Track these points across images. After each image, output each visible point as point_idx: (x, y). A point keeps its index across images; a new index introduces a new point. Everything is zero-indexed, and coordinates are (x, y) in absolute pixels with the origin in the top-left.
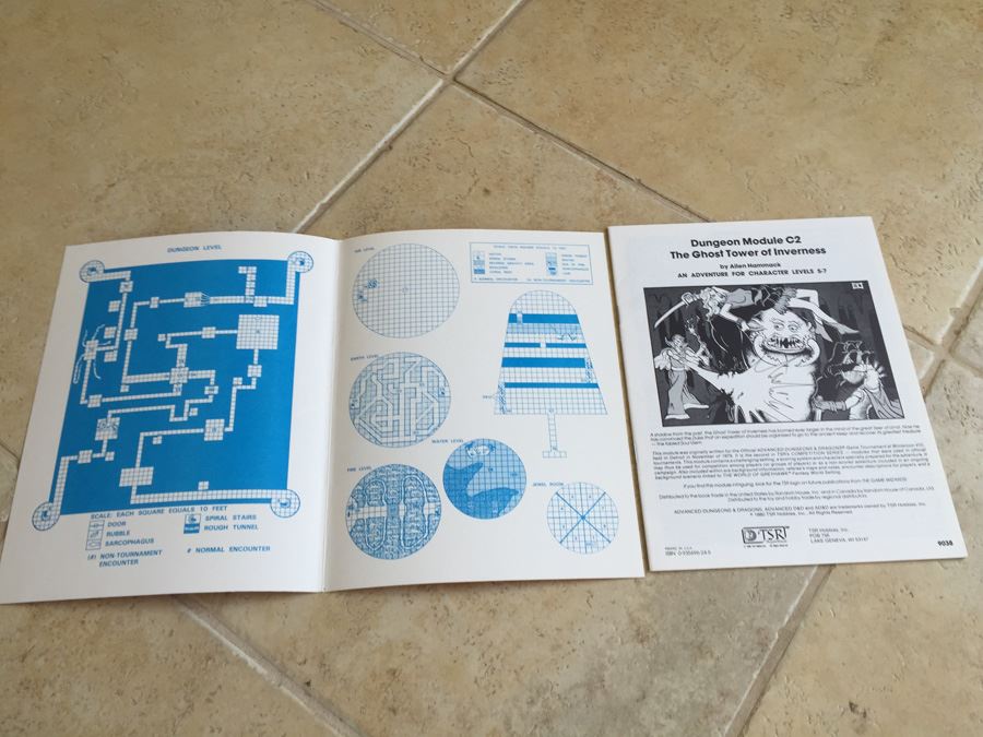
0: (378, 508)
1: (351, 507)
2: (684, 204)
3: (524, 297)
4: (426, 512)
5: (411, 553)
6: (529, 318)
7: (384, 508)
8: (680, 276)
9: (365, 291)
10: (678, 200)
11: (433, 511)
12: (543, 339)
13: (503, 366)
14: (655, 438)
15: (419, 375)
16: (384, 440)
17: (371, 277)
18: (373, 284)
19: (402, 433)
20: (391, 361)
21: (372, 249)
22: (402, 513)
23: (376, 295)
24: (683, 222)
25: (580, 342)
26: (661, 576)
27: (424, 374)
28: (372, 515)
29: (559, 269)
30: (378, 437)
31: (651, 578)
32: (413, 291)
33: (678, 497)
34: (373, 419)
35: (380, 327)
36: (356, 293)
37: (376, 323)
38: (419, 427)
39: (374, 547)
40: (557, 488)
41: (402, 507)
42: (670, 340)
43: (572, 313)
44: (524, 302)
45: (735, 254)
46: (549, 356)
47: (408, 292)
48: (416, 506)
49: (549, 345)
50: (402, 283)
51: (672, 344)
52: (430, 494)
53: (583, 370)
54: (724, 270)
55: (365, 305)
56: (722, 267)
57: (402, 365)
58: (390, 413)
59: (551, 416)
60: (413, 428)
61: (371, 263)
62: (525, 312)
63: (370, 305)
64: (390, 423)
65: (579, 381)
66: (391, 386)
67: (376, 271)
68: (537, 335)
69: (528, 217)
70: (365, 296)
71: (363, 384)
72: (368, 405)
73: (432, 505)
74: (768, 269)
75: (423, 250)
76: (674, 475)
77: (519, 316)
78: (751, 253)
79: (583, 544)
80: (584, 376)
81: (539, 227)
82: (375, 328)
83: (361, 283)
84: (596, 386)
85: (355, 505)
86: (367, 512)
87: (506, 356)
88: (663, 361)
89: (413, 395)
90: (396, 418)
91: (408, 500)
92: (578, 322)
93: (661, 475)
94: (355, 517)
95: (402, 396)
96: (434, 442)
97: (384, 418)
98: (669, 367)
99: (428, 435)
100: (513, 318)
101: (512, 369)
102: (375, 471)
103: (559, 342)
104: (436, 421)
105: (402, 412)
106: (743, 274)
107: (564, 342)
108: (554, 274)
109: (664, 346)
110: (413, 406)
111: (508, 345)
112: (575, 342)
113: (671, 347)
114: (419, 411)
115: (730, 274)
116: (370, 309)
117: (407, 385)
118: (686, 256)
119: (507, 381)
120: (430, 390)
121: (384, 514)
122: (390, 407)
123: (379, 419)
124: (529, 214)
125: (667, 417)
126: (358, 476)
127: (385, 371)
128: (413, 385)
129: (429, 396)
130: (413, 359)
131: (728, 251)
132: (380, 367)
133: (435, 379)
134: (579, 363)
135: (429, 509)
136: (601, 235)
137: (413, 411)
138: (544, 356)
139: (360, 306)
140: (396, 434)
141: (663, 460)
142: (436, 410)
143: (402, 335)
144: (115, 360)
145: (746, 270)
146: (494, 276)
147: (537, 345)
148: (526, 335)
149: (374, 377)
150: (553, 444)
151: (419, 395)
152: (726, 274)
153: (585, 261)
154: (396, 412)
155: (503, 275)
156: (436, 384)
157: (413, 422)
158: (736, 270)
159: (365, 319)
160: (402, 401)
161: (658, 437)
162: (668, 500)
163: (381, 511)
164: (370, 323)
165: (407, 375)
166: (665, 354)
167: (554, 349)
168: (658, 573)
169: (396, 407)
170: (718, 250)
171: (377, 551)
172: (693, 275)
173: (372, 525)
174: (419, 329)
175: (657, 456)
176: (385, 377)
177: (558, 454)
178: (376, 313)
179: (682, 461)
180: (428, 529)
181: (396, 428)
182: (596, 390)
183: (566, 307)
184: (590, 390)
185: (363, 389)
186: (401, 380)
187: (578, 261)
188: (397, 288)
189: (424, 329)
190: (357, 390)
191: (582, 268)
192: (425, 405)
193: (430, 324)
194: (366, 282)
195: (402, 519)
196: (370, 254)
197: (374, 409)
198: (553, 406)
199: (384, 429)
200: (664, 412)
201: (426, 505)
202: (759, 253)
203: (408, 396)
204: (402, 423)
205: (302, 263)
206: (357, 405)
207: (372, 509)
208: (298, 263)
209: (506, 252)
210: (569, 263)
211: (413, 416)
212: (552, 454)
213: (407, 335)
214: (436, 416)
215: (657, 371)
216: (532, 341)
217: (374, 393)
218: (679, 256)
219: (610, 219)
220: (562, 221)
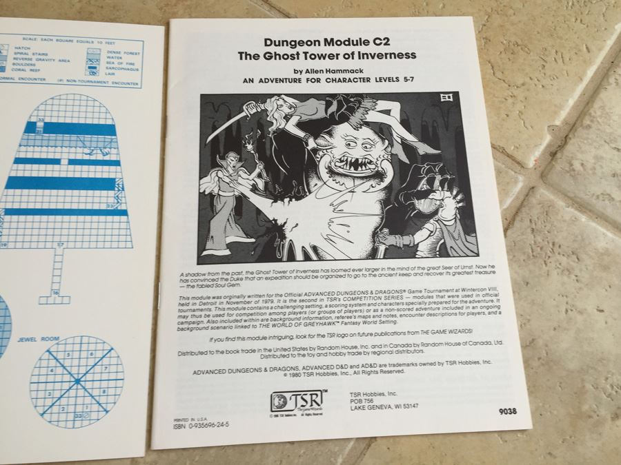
3: (50, 102)
6: (51, 128)
8: (245, 81)
12: (65, 154)
13: (8, 187)
14: (186, 280)
24: (260, 17)
25: (114, 158)
26: (164, 456)
29: (102, 68)
31: (153, 456)
33: (202, 353)
40: (48, 345)
42: (223, 158)
43: (109, 122)
44: (49, 108)
45: (313, 57)
46: (70, 175)
49: (72, 162)
51: (223, 163)
53: (111, 193)
54: (297, 76)
56: (295, 71)
59: (59, 251)
62: (47, 120)
65: (104, 207)
68: (59, 149)
74: (347, 76)
76: (201, 326)
77: (40, 124)
78: (331, 57)
79: (71, 417)
80: (111, 200)
81: (90, 17)
84: (124, 213)
87: (13, 174)
88: (209, 184)
92: (115, 135)
93: (186, 325)
98: (216, 191)
100: (31, 127)
101: (18, 191)
103: (87, 157)
106: (318, 80)
107: (93, 158)
108: (94, 74)
109: (214, 165)
111: (18, 161)
112: (107, 158)
113: (222, 166)
115: (303, 80)
118: (256, 57)
119: (9, 206)
125: (205, 253)
131: (306, 53)
134: (108, 184)
136: (162, 29)
138: (63, 175)
141: (191, 307)
145: (323, 76)
146: (17, 75)
147: (57, 162)
148: (44, 149)
150: (56, 287)
152: (300, 80)
153: (136, 60)
155: (28, 74)
158: (310, 76)
161: (189, 278)
162: (188, 357)
166: (214, 174)
167: (78, 167)
168: (162, 451)
170: (294, 51)
172: (261, 81)
175: (184, 302)
177: (59, 300)
179: (213, 307)
182: (124, 218)
183: (103, 116)
184: (117, 218)
187: (127, 59)
191: (131, 67)
198: (64, 239)
200: (201, 246)
202: (341, 57)
209: (37, 47)
210: (116, 61)
212: (51, 300)
215: (202, 195)
216: (51, 156)
218: (248, 57)
219: (176, 10)
220: (118, 10)
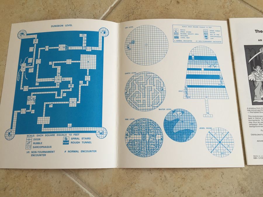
0: (138, 136)
1: (127, 135)
2: (260, 9)
3: (195, 49)
4: (157, 139)
5: (152, 155)
6: (197, 58)
7: (140, 136)
8: (259, 40)
9: (130, 45)
10: (257, 8)
11: (160, 138)
12: (202, 67)
13: (187, 78)
14: (249, 110)
15: (153, 81)
16: (139, 108)
17: (132, 39)
18: (133, 42)
19: (146, 106)
20: (141, 75)
21: (132, 27)
22: (147, 139)
23: (134, 47)
24: (260, 17)
25: (218, 68)
27: (155, 81)
28: (135, 139)
29: (209, 36)
30: (137, 106)
31: (247, 167)
32: (150, 46)
33: (259, 135)
34: (135, 99)
35: (137, 61)
36: (126, 46)
37: (134, 59)
38: (153, 103)
39: (137, 152)
40: (209, 130)
41: (147, 136)
42: (255, 68)
43: (214, 56)
44: (195, 51)
46: (205, 74)
47: (148, 46)
48: (153, 136)
49: (205, 69)
50: (145, 42)
51: (256, 70)
52: (158, 131)
53: (219, 80)
55: (130, 51)
57: (146, 77)
58: (142, 97)
59: (206, 100)
60: (151, 103)
61: (132, 33)
62: (195, 55)
63: (132, 51)
64: (142, 101)
65: (217, 85)
66: (141, 86)
67: (134, 37)
68: (200, 65)
69: (195, 14)
70: (130, 47)
71: (130, 84)
72: (133, 93)
73: (160, 136)
75: (153, 28)
76: (257, 126)
77: (193, 57)
79: (220, 153)
80: (219, 83)
81: (200, 18)
82: (135, 61)
83: (128, 41)
84: (224, 87)
85: (129, 134)
86: (133, 137)
87: (188, 74)
88: (252, 77)
89: (151, 90)
90: (144, 99)
91: (150, 133)
92: (217, 60)
93: (252, 125)
94: (129, 139)
95: (146, 90)
96: (159, 109)
97: (139, 99)
98: (255, 80)
99: (157, 107)
100: (190, 58)
101: (190, 79)
102: (136, 120)
103: (209, 68)
104: (160, 101)
105: (146, 97)
107: (211, 68)
108: (207, 38)
109: (253, 70)
110: (151, 94)
111: (188, 69)
112: (215, 68)
113: (255, 71)
114: (153, 97)
116: (132, 53)
117: (148, 85)
118: (261, 32)
119: (188, 84)
120: (158, 88)
121: (140, 139)
122: (142, 94)
123: (137, 99)
124: (195, 12)
125: (254, 101)
126: (130, 122)
127: (139, 79)
128: (151, 85)
129: (157, 90)
130: (150, 75)
132: (137, 77)
133: (160, 83)
134: (217, 77)
135: (158, 137)
136: (226, 22)
137: (151, 96)
138: (203, 74)
139: (128, 51)
140: (144, 105)
141: (252, 119)
142: (160, 96)
143: (146, 64)
144: (33, 72)
146: (183, 39)
147: (200, 69)
148: (196, 65)
149: (135, 82)
150: (207, 111)
151: (153, 90)
153: (219, 33)
154: (144, 97)
155: (186, 39)
156: (160, 85)
157: (151, 101)
159: (130, 57)
160: (146, 92)
161: (251, 109)
162: (255, 136)
163: (139, 137)
164: (132, 59)
165: (148, 81)
166: (253, 74)
167: (207, 71)
168: (250, 166)
169: (144, 94)
171: (138, 154)
173: (136, 143)
174: (152, 62)
175: (250, 118)
176: (139, 82)
177: (209, 116)
178: (134, 55)
179: (260, 120)
180: (158, 145)
181: (144, 103)
182: (224, 89)
183: (212, 53)
184: (222, 89)
185: (130, 87)
186: (146, 83)
187: (216, 33)
188: (143, 44)
189: (154, 62)
190: (128, 87)
191: (218, 36)
192: (155, 94)
193: (157, 60)
194: (130, 41)
195: (148, 141)
196: (132, 29)
197: (135, 95)
198: (207, 95)
199: (139, 104)
200: (253, 99)
201: (157, 136)
203: (149, 90)
204: (146, 101)
205: (105, 33)
206: (128, 93)
207: (135, 136)
208: (103, 33)
209: (187, 29)
210: (213, 34)
211: (151, 99)
212: (207, 116)
213: (148, 64)
214: (160, 99)
215: (250, 81)
216: (198, 68)
217: (135, 88)
218: (259, 32)
219: (229, 15)
220: (209, 15)
